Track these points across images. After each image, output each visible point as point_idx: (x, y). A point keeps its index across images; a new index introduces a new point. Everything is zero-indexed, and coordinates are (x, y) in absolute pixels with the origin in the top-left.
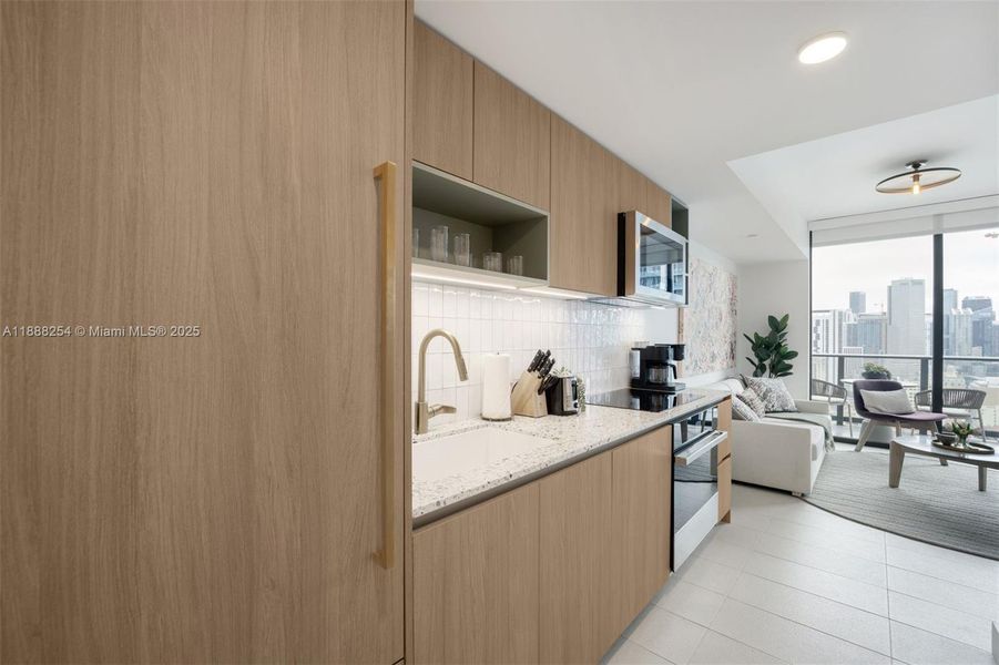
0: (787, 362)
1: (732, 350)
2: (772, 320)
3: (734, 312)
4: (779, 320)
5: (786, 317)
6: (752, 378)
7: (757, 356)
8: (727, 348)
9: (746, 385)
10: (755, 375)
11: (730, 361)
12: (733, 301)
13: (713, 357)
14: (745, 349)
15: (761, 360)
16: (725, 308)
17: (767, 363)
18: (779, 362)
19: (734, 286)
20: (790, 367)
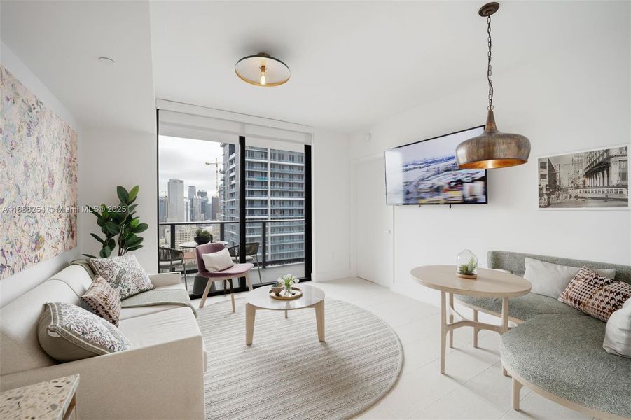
0: (138, 235)
1: (71, 227)
2: (121, 191)
3: (72, 178)
4: (129, 191)
5: (136, 189)
6: (100, 260)
7: (105, 231)
8: (62, 224)
9: (93, 272)
10: (104, 255)
11: (69, 242)
12: (71, 164)
13: (38, 242)
14: (88, 224)
15: (109, 235)
16: (59, 171)
17: (116, 238)
18: (131, 235)
19: (73, 143)
20: (141, 239)
